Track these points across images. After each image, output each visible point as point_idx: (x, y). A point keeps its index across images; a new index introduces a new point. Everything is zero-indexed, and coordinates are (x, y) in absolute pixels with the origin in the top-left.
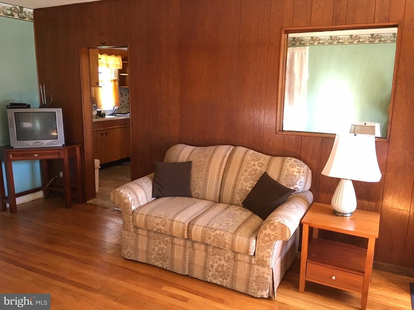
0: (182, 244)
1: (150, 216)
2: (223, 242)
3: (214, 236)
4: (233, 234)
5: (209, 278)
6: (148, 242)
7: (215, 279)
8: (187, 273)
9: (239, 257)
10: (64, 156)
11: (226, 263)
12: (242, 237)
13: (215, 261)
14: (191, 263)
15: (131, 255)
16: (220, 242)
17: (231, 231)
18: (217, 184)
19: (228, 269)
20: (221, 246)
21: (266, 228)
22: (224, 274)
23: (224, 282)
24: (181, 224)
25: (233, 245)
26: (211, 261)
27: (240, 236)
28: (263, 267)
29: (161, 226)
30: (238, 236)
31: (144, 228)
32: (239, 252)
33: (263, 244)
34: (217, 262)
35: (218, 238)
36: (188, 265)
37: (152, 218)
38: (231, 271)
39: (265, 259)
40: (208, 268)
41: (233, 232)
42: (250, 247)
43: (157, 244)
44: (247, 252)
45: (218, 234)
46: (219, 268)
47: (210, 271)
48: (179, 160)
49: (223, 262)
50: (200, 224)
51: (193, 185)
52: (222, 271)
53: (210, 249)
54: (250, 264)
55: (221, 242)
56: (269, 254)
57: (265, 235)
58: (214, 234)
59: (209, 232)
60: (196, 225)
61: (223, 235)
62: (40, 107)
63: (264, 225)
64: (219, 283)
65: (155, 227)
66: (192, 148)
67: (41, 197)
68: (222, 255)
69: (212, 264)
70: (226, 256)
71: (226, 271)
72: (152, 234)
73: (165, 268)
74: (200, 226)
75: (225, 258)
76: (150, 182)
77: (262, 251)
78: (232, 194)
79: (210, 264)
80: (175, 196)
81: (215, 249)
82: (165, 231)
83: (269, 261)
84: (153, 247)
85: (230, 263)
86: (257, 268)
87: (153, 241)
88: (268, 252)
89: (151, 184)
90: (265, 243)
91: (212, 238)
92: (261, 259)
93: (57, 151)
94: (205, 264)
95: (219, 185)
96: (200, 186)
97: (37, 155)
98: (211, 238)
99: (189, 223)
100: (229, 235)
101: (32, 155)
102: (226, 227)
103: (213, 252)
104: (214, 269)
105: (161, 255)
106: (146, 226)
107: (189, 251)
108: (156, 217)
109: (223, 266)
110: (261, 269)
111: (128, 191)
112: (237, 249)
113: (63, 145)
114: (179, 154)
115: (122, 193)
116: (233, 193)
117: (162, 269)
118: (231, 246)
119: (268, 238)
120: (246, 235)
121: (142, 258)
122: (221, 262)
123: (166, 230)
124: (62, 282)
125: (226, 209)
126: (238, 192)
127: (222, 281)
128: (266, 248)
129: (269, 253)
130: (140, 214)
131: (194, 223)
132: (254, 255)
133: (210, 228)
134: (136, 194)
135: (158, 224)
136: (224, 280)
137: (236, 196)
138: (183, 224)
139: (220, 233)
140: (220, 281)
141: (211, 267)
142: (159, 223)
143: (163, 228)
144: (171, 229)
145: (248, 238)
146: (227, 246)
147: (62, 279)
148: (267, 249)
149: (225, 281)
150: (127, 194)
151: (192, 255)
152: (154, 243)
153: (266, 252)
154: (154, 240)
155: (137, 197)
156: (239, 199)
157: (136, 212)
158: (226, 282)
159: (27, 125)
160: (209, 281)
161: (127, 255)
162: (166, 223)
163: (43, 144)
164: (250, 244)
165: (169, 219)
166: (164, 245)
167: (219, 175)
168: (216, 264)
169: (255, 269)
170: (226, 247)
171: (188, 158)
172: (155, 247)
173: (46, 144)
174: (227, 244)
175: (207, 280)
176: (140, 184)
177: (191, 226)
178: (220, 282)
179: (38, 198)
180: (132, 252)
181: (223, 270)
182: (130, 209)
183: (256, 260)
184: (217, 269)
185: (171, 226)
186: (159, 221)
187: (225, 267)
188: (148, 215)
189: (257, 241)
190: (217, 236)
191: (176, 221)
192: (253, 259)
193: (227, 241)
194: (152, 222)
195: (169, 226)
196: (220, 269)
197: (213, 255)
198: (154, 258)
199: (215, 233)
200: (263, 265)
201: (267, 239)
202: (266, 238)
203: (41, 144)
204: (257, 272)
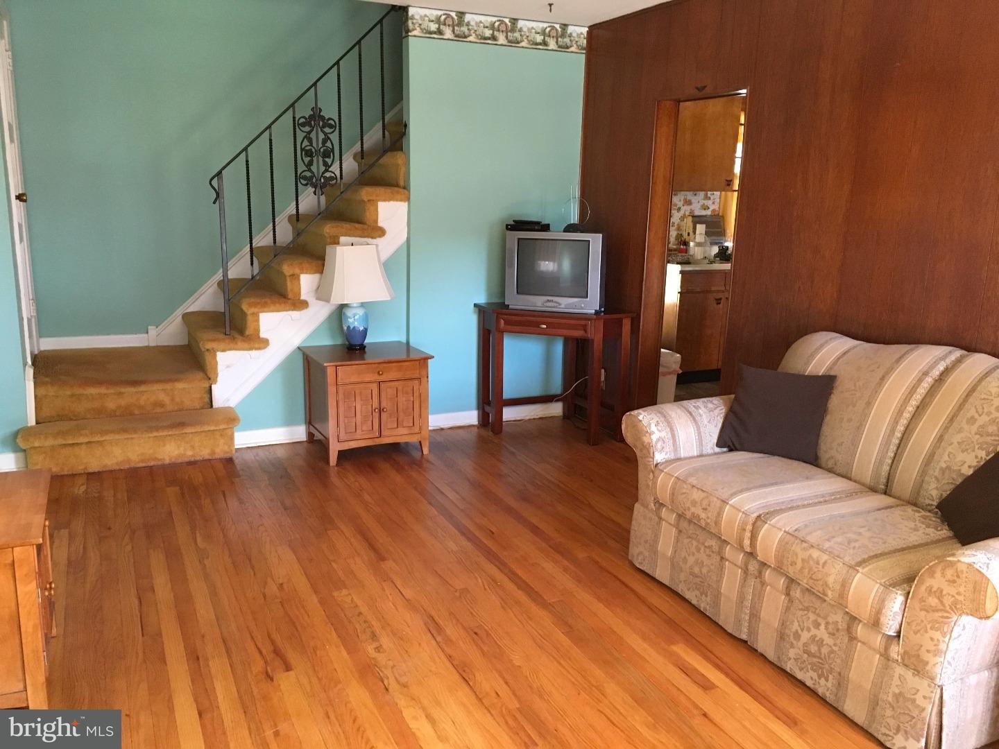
0: (739, 563)
1: (684, 482)
2: (821, 580)
3: (803, 560)
4: (850, 567)
5: (789, 662)
6: (677, 540)
7: (801, 671)
8: (744, 637)
9: (860, 630)
10: (596, 335)
11: (829, 637)
12: (868, 580)
13: (805, 624)
14: (755, 616)
15: (644, 560)
16: (815, 580)
17: (847, 559)
18: (887, 442)
19: (832, 655)
20: (817, 589)
21: (934, 572)
22: (823, 664)
23: (821, 685)
24: (741, 514)
25: (843, 594)
26: (796, 624)
27: (865, 575)
28: (918, 675)
29: (700, 508)
30: (859, 575)
31: (670, 507)
32: (857, 617)
33: (923, 613)
34: (809, 630)
35: (811, 569)
36: (747, 618)
37: (685, 486)
38: (839, 661)
39: (925, 656)
40: (788, 636)
41: (853, 563)
42: (884, 611)
43: (693, 549)
44: (876, 624)
45: (813, 559)
46: (812, 646)
47: (792, 646)
48: (809, 369)
49: (822, 633)
50: (778, 525)
51: (826, 436)
52: (818, 655)
53: (797, 593)
54: (885, 655)
55: (818, 580)
56: (935, 645)
57: (930, 591)
58: (805, 555)
59: (793, 548)
60: (769, 524)
61: (825, 563)
62: (565, 231)
63: (931, 564)
64: (809, 683)
65: (689, 509)
66: (849, 343)
67: (556, 415)
68: (822, 616)
69: (797, 631)
70: (830, 620)
71: (827, 658)
72: (684, 524)
73: (702, 610)
74: (778, 529)
75: (827, 623)
76: (722, 409)
77: (919, 631)
78: (918, 478)
79: (794, 630)
80: (773, 454)
81: (807, 593)
82: (707, 524)
83: (934, 665)
84: (683, 554)
85: (838, 642)
86: (902, 673)
87: (686, 541)
88: (932, 639)
89: (722, 415)
90: (928, 611)
91: (799, 565)
92: (913, 653)
93: (583, 322)
94: (783, 624)
95: (893, 448)
96: (843, 442)
97: (545, 326)
98: (796, 564)
99: (759, 517)
100: (839, 566)
101: (537, 325)
102: (840, 546)
103: (802, 600)
104: (800, 644)
105: (697, 577)
106: (673, 502)
107: (753, 584)
108: (693, 486)
109: (820, 643)
110: (912, 680)
111: (656, 419)
112: (851, 608)
113: (597, 313)
114: (812, 356)
115: (641, 421)
116: (923, 472)
117: (696, 609)
118: (839, 595)
119: (937, 601)
120: (883, 577)
121: (662, 574)
122: (817, 630)
123: (709, 521)
124: (499, 569)
125: (879, 510)
126: (936, 474)
127: (816, 680)
128: (929, 626)
129: (936, 642)
130: (666, 473)
131: (767, 519)
132: (896, 636)
133: (800, 539)
134: (672, 430)
135: (694, 503)
136: (820, 679)
137: (929, 483)
138: (744, 515)
139: (817, 558)
140: (812, 678)
141: (795, 638)
142: (696, 502)
143: (703, 515)
144: (717, 523)
145: (882, 588)
146: (830, 593)
147: (502, 565)
148: (931, 628)
149: (823, 681)
150: (650, 424)
151: (758, 596)
152: (687, 547)
153: (927, 636)
154: (689, 540)
155: (673, 436)
156: (935, 493)
157: (661, 468)
158: (826, 685)
159: (547, 266)
160: (788, 670)
161: (637, 559)
162: (709, 505)
163: (560, 304)
164: (886, 603)
165: (718, 498)
166: (706, 557)
167: (896, 422)
168: (805, 632)
169: (896, 675)
170: (826, 595)
171: (831, 368)
172: (689, 555)
173: (566, 305)
174: (830, 589)
175: (784, 667)
176: (692, 409)
177: (759, 523)
178: (812, 682)
179: (550, 415)
180: (647, 554)
181: (820, 653)
182: (651, 460)
183: (901, 651)
184: (806, 646)
185: (720, 514)
186: (697, 495)
187: (825, 647)
188: (679, 479)
189: (909, 600)
190: (811, 562)
191: (731, 506)
192: (892, 646)
193: (831, 580)
194: (684, 496)
195: (715, 514)
196: (813, 648)
197: (801, 610)
198: (684, 581)
199: (807, 553)
200: (919, 672)
201: (933, 601)
202: (930, 598)
203: (555, 305)
204: (900, 683)
